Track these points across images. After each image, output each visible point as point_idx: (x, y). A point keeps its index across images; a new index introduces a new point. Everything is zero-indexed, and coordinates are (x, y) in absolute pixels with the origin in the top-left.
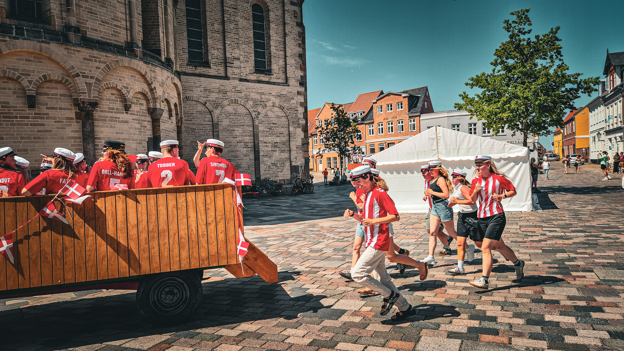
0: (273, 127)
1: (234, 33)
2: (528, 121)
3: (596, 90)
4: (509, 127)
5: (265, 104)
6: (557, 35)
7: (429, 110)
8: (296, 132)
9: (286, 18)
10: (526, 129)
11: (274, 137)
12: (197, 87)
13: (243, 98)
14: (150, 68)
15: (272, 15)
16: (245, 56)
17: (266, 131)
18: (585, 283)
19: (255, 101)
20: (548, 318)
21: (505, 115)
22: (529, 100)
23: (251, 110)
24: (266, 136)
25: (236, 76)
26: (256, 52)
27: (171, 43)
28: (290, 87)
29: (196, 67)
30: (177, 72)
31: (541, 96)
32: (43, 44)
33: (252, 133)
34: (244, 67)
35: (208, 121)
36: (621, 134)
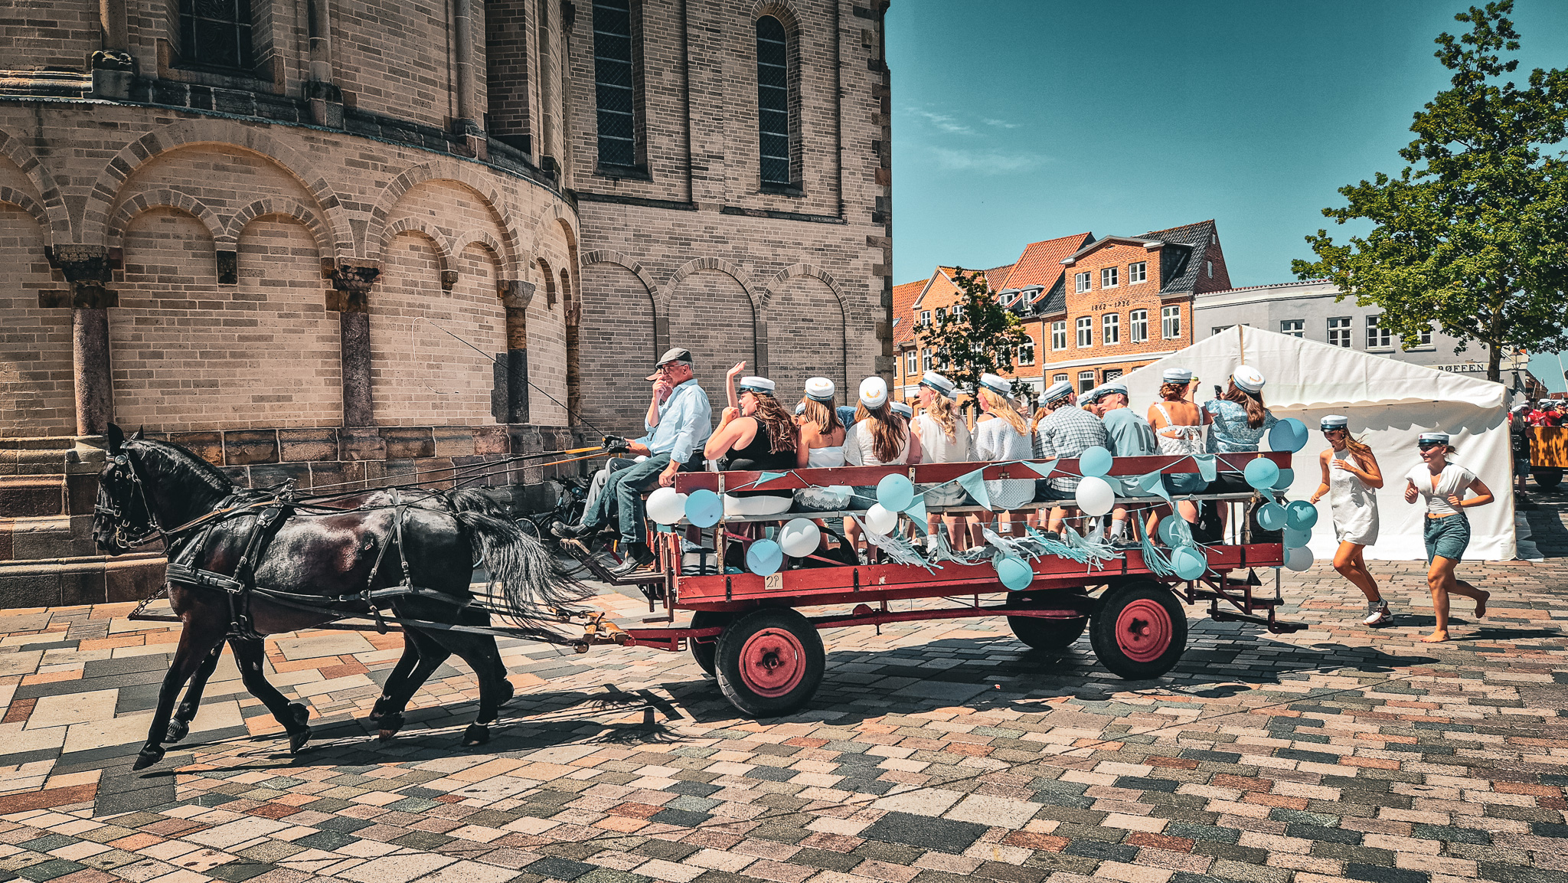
0: (803, 328)
1: (710, 93)
2: (1503, 312)
4: (1446, 326)
5: (786, 271)
7: (1219, 282)
8: (862, 341)
9: (841, 52)
10: (1495, 336)
11: (805, 354)
12: (619, 229)
13: (730, 256)
14: (505, 182)
15: (806, 44)
16: (736, 149)
17: (786, 339)
19: (758, 261)
21: (1440, 292)
23: (750, 286)
24: (786, 351)
25: (714, 201)
26: (764, 140)
27: (557, 120)
28: (849, 227)
29: (616, 179)
30: (569, 191)
31: (1545, 242)
32: (255, 129)
33: (750, 344)
34: (734, 179)
35: (644, 314)
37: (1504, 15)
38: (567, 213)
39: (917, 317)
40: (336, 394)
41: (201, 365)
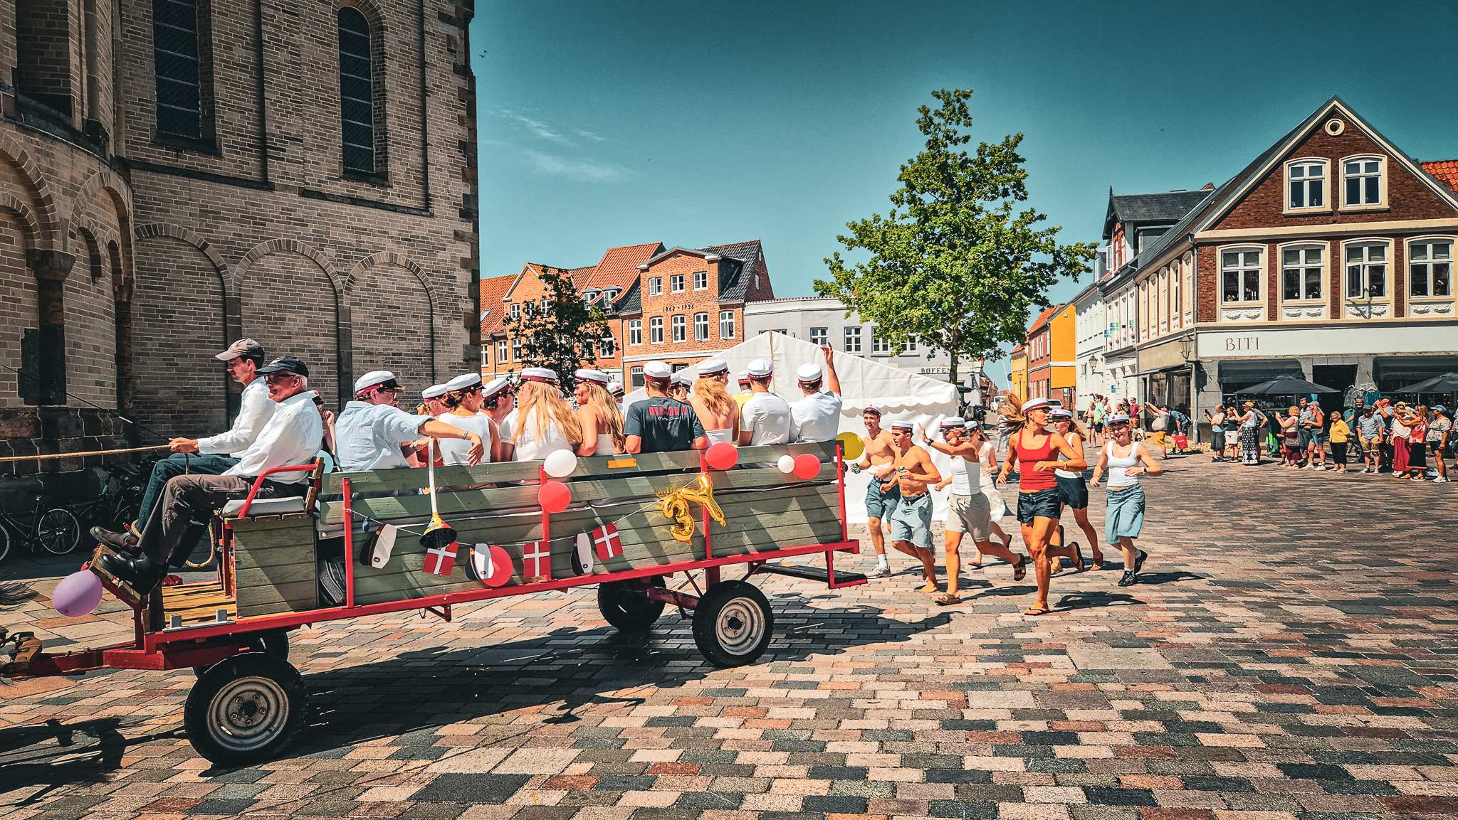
0: (389, 315)
1: (287, 75)
2: (960, 328)
3: (1088, 270)
4: (923, 338)
5: (371, 258)
6: (1017, 151)
7: (763, 293)
8: (450, 330)
9: (427, 51)
10: (954, 347)
11: (391, 341)
12: (182, 203)
13: (310, 239)
14: (38, 143)
15: (391, 41)
16: (316, 133)
17: (371, 325)
18: (1049, 679)
19: (341, 247)
20: (970, 763)
21: (916, 313)
22: (963, 285)
23: (332, 270)
24: (370, 337)
25: (292, 183)
26: (347, 129)
27: (105, 82)
28: (436, 220)
29: (178, 151)
30: (120, 159)
31: (985, 277)
33: (333, 327)
34: (314, 163)
35: (211, 293)
36: (1133, 361)
37: (963, 100)
38: (116, 182)
39: (507, 309)
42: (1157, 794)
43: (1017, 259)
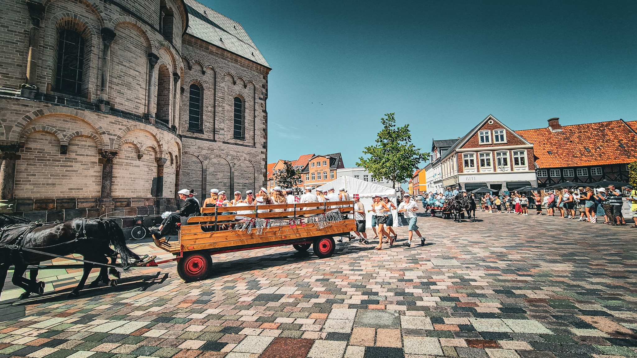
0: (244, 173)
1: (221, 113)
2: (395, 175)
3: (428, 160)
4: (385, 178)
5: (240, 159)
6: (408, 128)
7: (342, 166)
8: (259, 177)
9: (256, 107)
10: (394, 179)
11: (244, 180)
12: (193, 145)
13: (224, 154)
14: (160, 131)
15: (247, 104)
16: (228, 127)
17: (239, 176)
18: (427, 268)
19: (232, 156)
20: (407, 291)
22: (396, 163)
23: (230, 162)
24: (239, 179)
25: (221, 140)
26: (235, 126)
27: (177, 116)
28: (257, 149)
29: (193, 133)
30: (180, 135)
31: (401, 161)
32: (79, 111)
33: (229, 177)
34: (227, 135)
35: (199, 168)
36: (442, 184)
37: (393, 115)
38: (178, 140)
39: (274, 172)
40: (99, 188)
41: (50, 178)
42: (460, 298)
43: (410, 157)
